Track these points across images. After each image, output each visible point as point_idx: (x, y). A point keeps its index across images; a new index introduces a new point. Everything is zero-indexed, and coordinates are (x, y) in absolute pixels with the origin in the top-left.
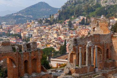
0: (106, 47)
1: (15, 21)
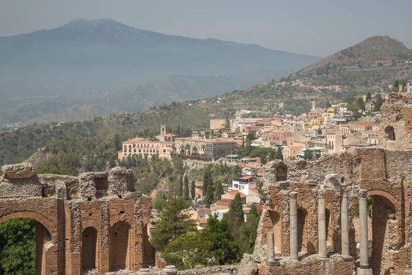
1: (281, 105)
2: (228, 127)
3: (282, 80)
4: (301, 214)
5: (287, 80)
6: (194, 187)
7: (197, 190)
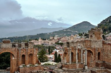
0: (98, 51)
1: (65, 34)
2: (54, 38)
3: (65, 29)
4: (72, 53)
5: (66, 29)
6: (46, 50)
7: (47, 51)
